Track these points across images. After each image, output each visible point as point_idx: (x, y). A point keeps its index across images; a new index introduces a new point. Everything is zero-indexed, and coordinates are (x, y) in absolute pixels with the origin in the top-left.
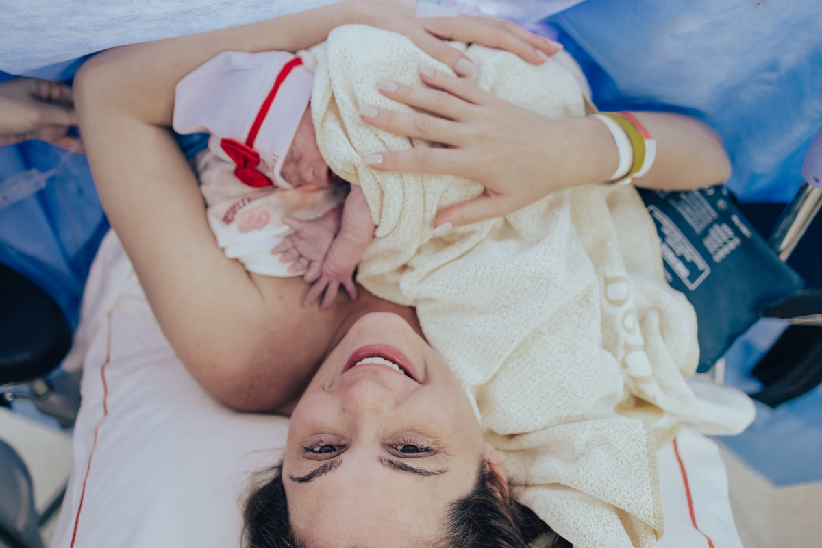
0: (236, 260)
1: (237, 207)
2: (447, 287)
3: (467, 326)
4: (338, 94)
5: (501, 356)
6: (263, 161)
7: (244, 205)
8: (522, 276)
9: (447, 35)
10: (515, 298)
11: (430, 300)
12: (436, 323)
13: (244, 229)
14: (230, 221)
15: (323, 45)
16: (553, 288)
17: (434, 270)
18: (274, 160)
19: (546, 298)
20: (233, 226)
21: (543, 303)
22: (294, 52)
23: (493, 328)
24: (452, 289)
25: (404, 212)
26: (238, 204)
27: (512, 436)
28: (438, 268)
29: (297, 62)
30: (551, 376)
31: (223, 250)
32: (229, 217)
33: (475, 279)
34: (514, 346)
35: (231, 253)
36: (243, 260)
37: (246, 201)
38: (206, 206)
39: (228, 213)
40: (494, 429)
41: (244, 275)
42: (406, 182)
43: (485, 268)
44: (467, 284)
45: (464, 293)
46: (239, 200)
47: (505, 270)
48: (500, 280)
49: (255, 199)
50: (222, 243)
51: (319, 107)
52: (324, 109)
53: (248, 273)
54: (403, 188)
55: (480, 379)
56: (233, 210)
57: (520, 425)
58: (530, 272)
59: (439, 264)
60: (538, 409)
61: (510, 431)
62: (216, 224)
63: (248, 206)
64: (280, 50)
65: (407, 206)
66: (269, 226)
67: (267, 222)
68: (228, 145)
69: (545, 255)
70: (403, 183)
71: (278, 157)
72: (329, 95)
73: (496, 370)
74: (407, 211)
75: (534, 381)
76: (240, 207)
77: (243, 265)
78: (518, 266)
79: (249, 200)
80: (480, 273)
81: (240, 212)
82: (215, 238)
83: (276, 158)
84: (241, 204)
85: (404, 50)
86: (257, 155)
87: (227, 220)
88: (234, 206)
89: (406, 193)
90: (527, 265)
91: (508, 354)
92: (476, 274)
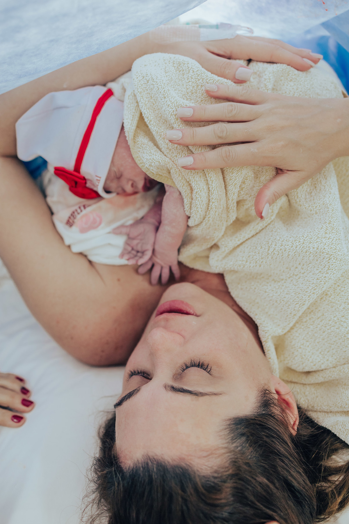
0: (81, 254)
1: (76, 213)
2: (247, 262)
3: (266, 292)
4: (145, 114)
5: (295, 315)
6: (89, 180)
7: (81, 211)
8: (306, 252)
9: (228, 53)
10: (302, 269)
11: (234, 272)
12: (242, 289)
13: (83, 231)
14: (72, 224)
15: (129, 73)
16: (334, 261)
17: (235, 248)
18: (97, 180)
19: (329, 269)
20: (74, 228)
21: (327, 273)
22: (104, 85)
23: (287, 294)
24: (250, 263)
25: (211, 203)
26: (76, 210)
27: (308, 373)
28: (238, 246)
29: (109, 93)
30: (338, 328)
31: (69, 247)
32: (71, 221)
33: (268, 254)
34: (305, 307)
35: (76, 249)
36: (85, 253)
37: (82, 208)
38: (52, 213)
39: (70, 218)
40: (293, 367)
41: (87, 264)
42: (209, 180)
43: (276, 245)
44: (262, 258)
45: (260, 266)
46: (77, 207)
47: (292, 247)
48: (289, 255)
49: (89, 206)
50: (67, 242)
51: (130, 127)
52: (134, 128)
53: (90, 262)
54: (207, 184)
55: (279, 331)
56: (73, 215)
57: (315, 365)
58: (313, 248)
59: (239, 243)
60: (328, 352)
61: (307, 369)
62: (61, 227)
63: (84, 212)
64: (94, 85)
65: (213, 198)
66: (103, 225)
67: (100, 223)
68: (60, 172)
69: (326, 233)
70: (207, 180)
71: (100, 178)
72: (138, 115)
73: (291, 325)
74: (213, 202)
75: (324, 332)
76: (78, 214)
77: (86, 256)
78: (303, 243)
79: (85, 207)
80: (271, 250)
81: (78, 217)
82: (61, 238)
83: (99, 179)
84: (79, 211)
85: (193, 71)
86: (84, 179)
87: (69, 223)
88: (74, 212)
89: (211, 189)
90: (310, 243)
91: (300, 313)
92: (269, 250)
